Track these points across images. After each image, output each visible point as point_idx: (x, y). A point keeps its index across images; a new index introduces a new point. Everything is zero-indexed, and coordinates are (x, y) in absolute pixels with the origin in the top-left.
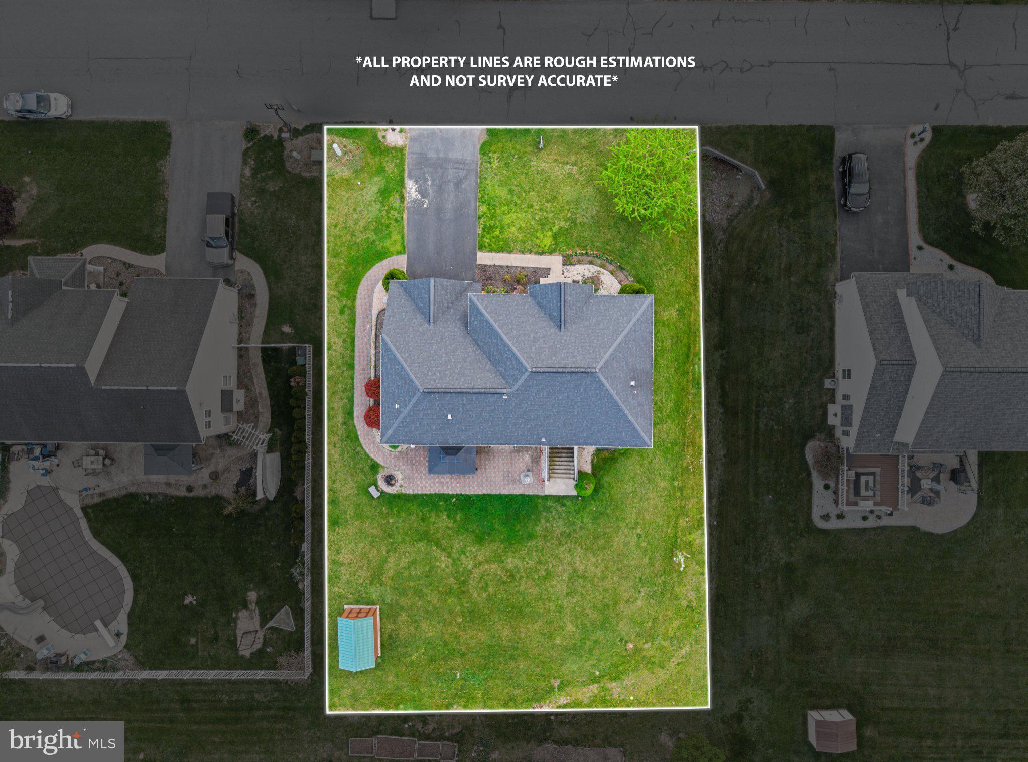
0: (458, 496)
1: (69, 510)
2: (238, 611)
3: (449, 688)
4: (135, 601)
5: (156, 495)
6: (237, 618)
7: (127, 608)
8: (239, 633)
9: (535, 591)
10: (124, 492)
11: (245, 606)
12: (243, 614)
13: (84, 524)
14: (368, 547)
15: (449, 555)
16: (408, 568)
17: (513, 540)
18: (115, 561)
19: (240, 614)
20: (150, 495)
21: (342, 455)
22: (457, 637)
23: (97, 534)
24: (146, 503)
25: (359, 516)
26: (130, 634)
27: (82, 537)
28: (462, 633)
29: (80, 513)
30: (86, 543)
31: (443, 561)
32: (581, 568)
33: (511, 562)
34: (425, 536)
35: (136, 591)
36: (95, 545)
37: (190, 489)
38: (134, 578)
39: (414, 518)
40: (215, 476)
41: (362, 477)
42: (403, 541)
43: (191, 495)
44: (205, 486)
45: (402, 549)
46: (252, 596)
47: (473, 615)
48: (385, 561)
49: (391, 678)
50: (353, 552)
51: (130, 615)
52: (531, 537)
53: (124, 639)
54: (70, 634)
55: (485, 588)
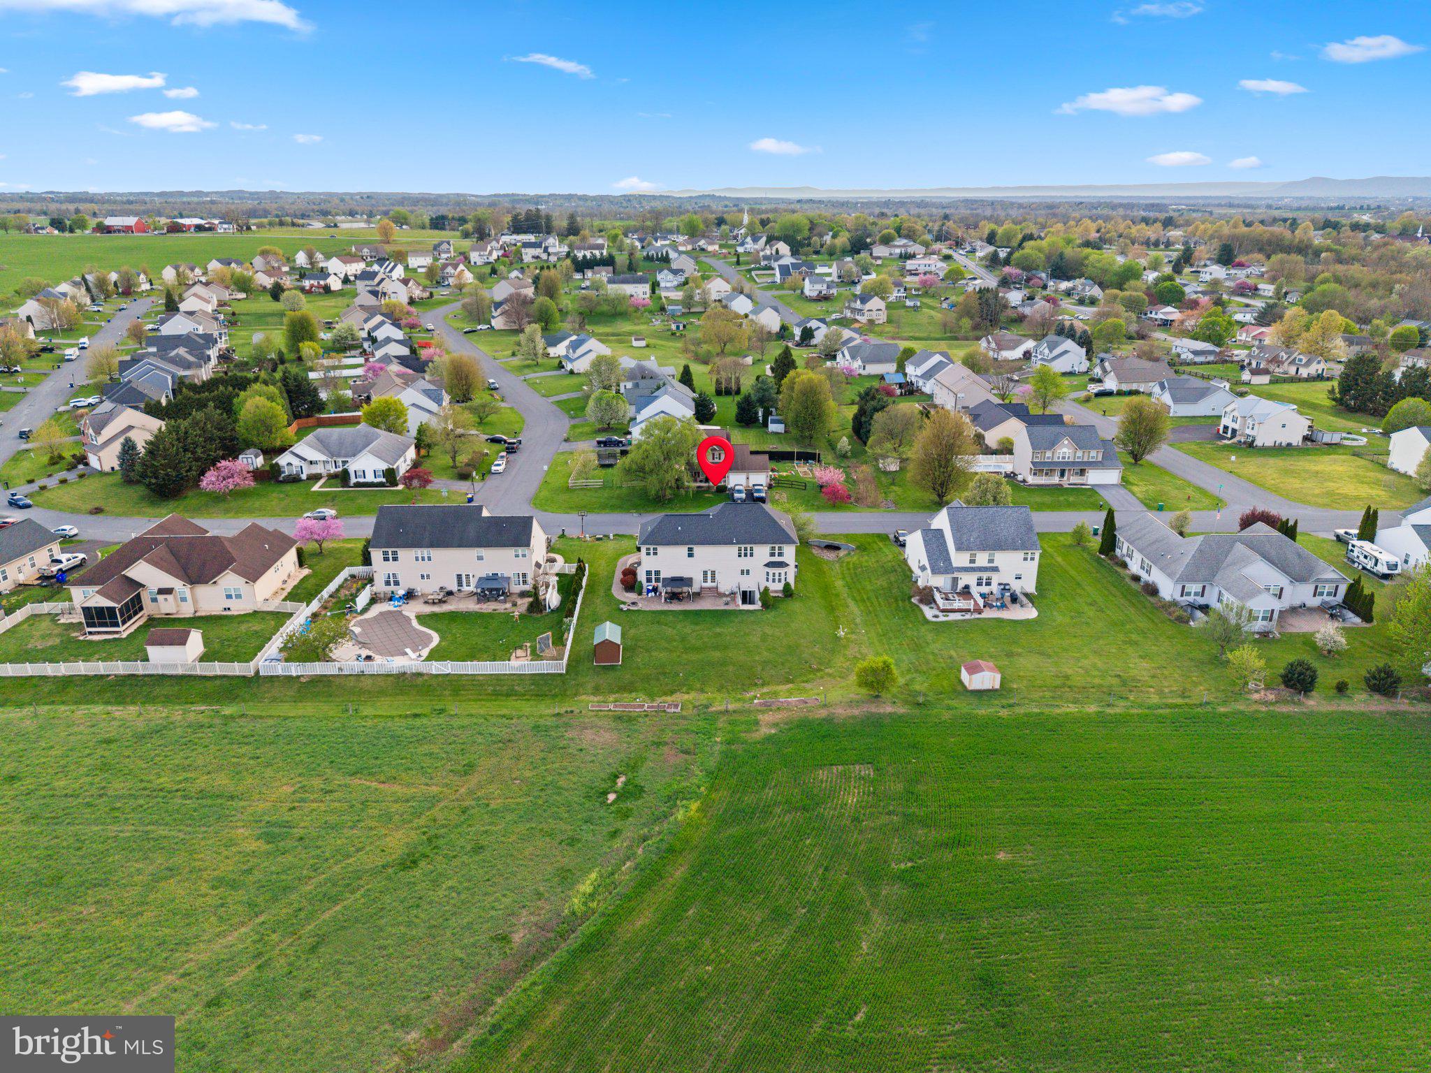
1: (407, 619)
2: (514, 650)
4: (439, 644)
6: (513, 652)
7: (432, 647)
8: (512, 658)
10: (449, 611)
11: (520, 648)
12: (517, 651)
13: (414, 621)
18: (431, 631)
20: (466, 612)
21: (602, 601)
23: (421, 624)
29: (413, 618)
30: (412, 626)
35: (439, 640)
36: (419, 627)
37: (495, 610)
38: (442, 636)
39: (649, 617)
40: (514, 604)
41: (614, 606)
43: (495, 612)
44: (506, 609)
46: (527, 645)
51: (432, 650)
53: (423, 657)
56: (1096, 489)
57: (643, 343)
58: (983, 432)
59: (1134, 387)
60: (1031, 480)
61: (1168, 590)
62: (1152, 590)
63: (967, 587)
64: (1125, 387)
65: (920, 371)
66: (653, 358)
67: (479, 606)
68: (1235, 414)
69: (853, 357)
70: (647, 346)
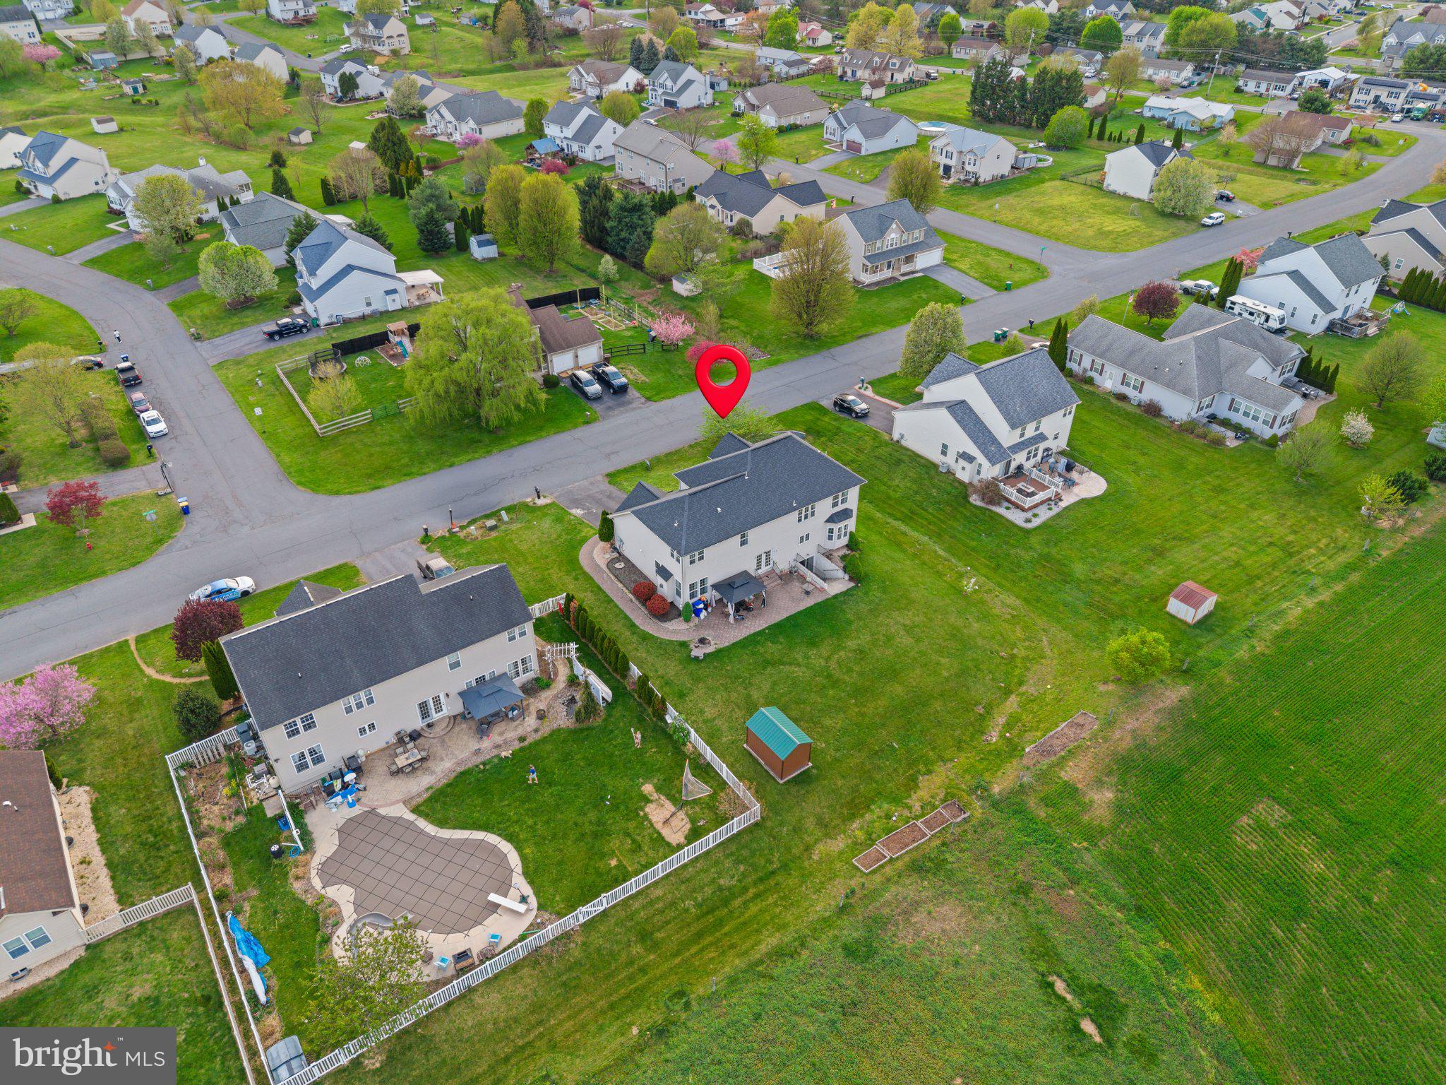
0: (768, 628)
1: (397, 821)
2: (642, 809)
3: (899, 761)
4: (523, 858)
5: (490, 761)
6: (646, 814)
7: (519, 869)
8: (659, 826)
9: (889, 652)
10: (454, 775)
11: (647, 800)
12: (650, 809)
13: (422, 824)
14: (725, 695)
15: (799, 665)
16: (773, 689)
17: (839, 633)
18: (479, 835)
19: (647, 810)
20: (484, 764)
21: (648, 652)
22: (863, 715)
23: (442, 823)
24: (482, 772)
25: (697, 680)
26: (537, 894)
27: (428, 835)
28: (864, 709)
29: (411, 817)
30: (434, 837)
31: (798, 672)
32: (908, 622)
33: (852, 644)
34: (767, 663)
35: (519, 849)
36: (446, 834)
37: (522, 739)
38: (510, 838)
39: (746, 657)
40: (541, 716)
41: (678, 655)
42: (752, 675)
43: (526, 743)
44: (536, 731)
45: (756, 680)
46: (648, 788)
47: (859, 693)
48: (749, 696)
49: (839, 783)
50: (715, 706)
51: (526, 874)
52: (849, 623)
53: (533, 901)
54: (462, 935)
55: (850, 670)
56: (930, 275)
57: (113, 127)
58: (748, 218)
59: (792, 120)
60: (867, 278)
61: (1179, 407)
62: (1153, 410)
63: (1020, 467)
64: (785, 122)
65: (569, 132)
66: (202, 162)
67: (486, 744)
68: (949, 149)
69: (460, 117)
70: (121, 130)
